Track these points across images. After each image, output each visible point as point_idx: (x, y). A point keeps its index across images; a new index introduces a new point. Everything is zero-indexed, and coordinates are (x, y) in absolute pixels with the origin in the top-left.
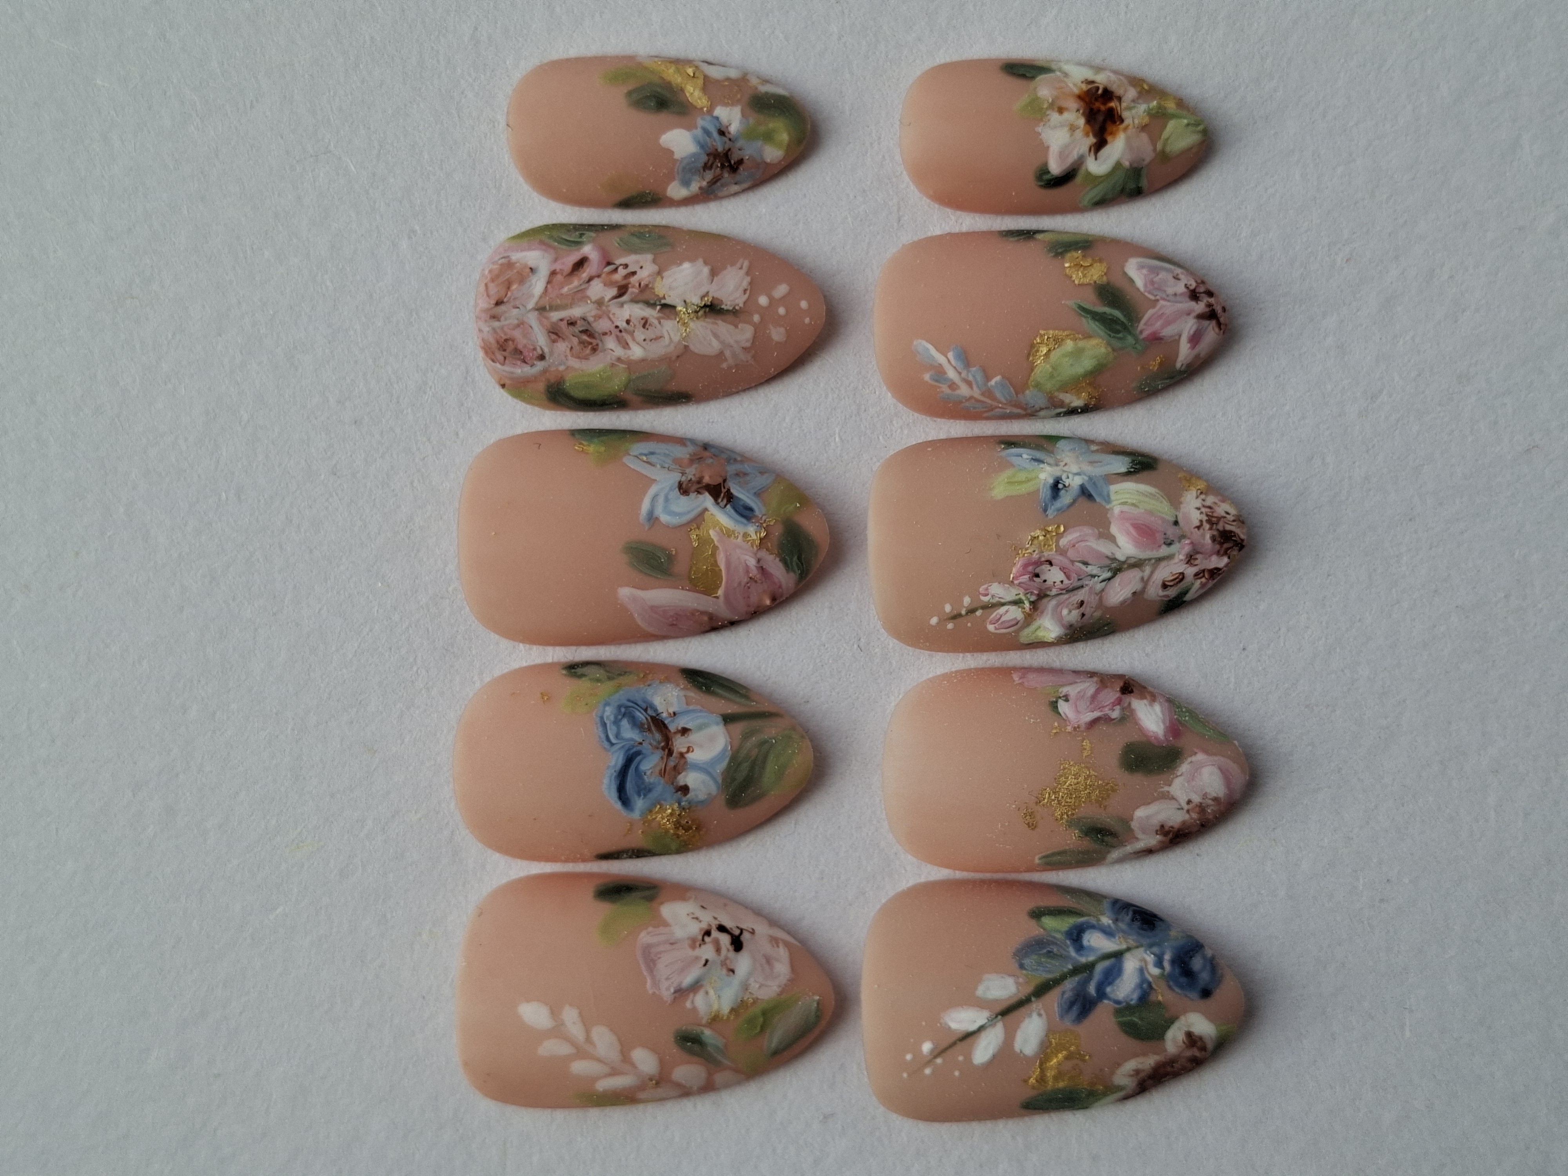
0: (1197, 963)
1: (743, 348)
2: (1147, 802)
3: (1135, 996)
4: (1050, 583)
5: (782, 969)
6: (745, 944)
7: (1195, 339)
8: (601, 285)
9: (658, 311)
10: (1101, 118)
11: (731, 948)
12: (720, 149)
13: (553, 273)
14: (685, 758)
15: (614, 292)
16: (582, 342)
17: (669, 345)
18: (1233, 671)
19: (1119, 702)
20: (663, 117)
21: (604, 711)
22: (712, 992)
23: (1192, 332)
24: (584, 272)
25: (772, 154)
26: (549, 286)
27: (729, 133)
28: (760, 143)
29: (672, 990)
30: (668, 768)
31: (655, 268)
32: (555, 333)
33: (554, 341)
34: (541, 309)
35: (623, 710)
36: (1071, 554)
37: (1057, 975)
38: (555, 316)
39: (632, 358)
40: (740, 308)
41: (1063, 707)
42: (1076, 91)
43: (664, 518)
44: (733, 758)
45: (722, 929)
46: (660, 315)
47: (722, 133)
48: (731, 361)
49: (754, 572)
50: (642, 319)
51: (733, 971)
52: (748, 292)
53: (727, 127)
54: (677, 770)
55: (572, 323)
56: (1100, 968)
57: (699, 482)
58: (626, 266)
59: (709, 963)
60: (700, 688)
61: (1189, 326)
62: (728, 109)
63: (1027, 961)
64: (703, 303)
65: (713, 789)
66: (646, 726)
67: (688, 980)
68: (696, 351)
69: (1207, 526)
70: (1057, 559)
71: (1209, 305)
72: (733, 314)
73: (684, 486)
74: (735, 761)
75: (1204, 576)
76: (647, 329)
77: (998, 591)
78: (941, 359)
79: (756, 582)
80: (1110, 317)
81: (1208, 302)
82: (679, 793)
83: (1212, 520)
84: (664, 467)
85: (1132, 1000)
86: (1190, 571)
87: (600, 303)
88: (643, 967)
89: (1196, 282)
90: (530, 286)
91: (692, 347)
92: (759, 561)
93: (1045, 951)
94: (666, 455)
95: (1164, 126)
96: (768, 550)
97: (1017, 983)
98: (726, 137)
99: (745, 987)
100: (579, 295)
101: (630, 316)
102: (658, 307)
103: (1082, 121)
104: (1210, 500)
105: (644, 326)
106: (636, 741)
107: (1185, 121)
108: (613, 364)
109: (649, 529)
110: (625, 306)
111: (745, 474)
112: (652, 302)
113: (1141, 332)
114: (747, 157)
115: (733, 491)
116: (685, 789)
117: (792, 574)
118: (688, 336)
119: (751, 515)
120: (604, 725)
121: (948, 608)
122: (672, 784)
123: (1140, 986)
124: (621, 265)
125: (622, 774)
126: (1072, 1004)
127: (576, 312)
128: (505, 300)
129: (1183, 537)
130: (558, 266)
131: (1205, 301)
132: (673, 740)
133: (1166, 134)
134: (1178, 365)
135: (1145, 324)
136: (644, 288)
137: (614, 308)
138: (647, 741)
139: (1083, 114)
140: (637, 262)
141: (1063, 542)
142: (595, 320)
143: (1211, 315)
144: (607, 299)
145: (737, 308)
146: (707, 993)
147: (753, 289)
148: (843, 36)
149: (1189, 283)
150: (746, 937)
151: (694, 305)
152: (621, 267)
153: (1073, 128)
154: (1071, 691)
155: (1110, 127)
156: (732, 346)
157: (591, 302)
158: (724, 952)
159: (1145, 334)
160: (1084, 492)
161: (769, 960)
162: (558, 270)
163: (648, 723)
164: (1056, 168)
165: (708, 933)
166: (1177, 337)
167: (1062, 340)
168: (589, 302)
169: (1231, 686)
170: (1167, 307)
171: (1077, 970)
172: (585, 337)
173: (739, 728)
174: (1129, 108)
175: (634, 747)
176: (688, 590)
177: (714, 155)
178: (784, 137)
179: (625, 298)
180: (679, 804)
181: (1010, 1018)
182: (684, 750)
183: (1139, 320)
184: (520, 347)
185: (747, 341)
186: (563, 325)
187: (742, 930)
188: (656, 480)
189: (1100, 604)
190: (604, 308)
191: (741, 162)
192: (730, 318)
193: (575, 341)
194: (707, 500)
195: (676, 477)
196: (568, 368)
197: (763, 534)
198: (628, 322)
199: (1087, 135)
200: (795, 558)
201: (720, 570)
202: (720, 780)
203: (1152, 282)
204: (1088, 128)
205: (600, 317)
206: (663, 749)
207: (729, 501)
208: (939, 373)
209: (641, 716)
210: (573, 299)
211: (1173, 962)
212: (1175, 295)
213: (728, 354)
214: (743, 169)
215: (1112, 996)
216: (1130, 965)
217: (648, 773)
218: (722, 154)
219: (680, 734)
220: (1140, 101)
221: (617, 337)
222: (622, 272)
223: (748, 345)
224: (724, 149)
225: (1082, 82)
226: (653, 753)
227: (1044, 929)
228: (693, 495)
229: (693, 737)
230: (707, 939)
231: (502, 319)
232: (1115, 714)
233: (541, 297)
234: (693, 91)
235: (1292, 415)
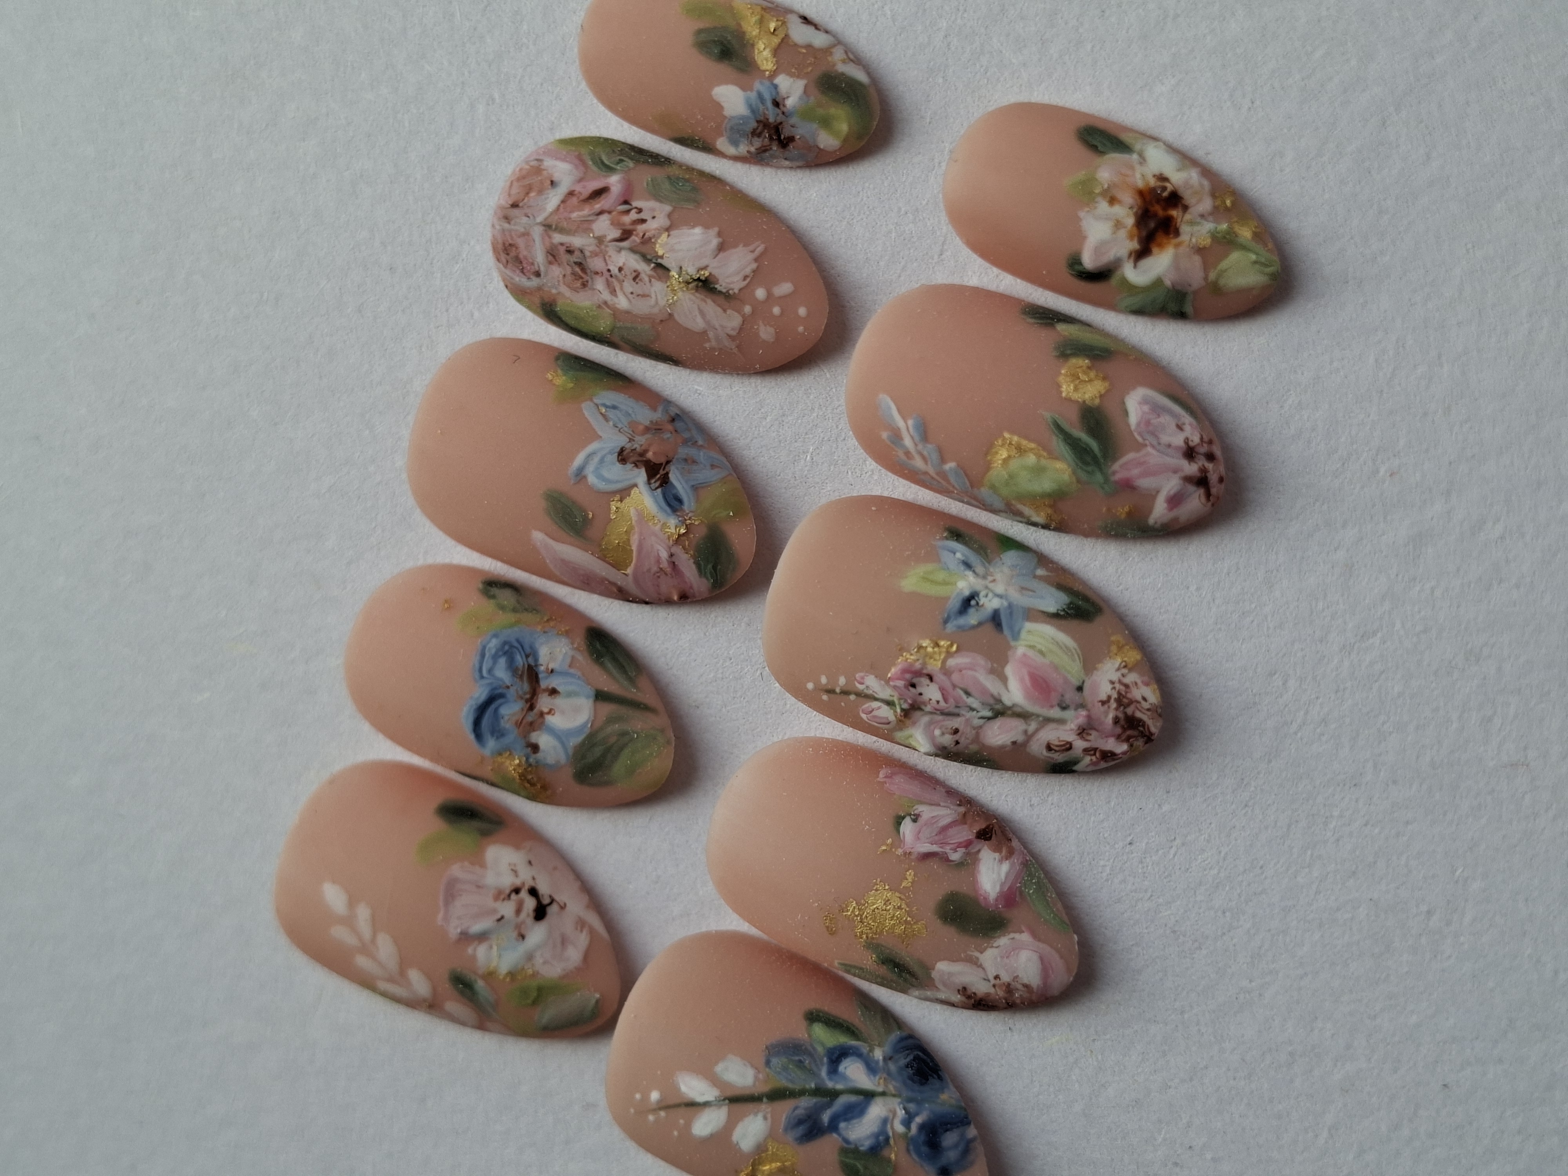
0: (949, 1139)
1: (728, 335)
2: (953, 959)
3: (866, 1145)
4: (925, 697)
5: (574, 955)
6: (548, 917)
7: (1175, 501)
8: (608, 222)
9: (652, 269)
10: (1152, 225)
11: (532, 914)
12: (771, 120)
13: (571, 194)
14: (544, 718)
15: (617, 234)
16: (574, 274)
17: (654, 307)
18: (1111, 861)
19: (968, 844)
20: (723, 68)
21: (488, 642)
22: (495, 948)
23: (1172, 493)
24: (599, 203)
25: (827, 141)
26: (562, 205)
27: (784, 106)
28: (815, 126)
29: (459, 930)
30: (524, 722)
31: (667, 223)
32: (552, 255)
33: (550, 263)
34: (548, 226)
35: (507, 648)
36: (955, 677)
37: (797, 1087)
38: (558, 238)
39: (618, 306)
40: (735, 293)
41: (907, 827)
42: (1140, 184)
43: (592, 479)
44: (591, 736)
45: (533, 892)
46: (652, 273)
47: (776, 104)
48: (714, 343)
49: (665, 565)
50: (635, 271)
51: (523, 937)
52: (748, 280)
53: (784, 99)
54: (533, 726)
55: (570, 252)
56: (843, 1100)
57: (642, 454)
58: (640, 211)
59: (503, 920)
60: (591, 655)
61: (1170, 485)
62: (792, 80)
63: (775, 1061)
64: (698, 276)
65: (563, 758)
66: (520, 673)
67: (477, 928)
68: (680, 322)
69: (1114, 705)
70: (939, 677)
71: (1203, 470)
72: (727, 298)
73: (625, 453)
74: (591, 740)
75: (1095, 754)
76: (637, 283)
77: (872, 684)
78: (901, 423)
79: (666, 574)
80: (1084, 446)
81: (1203, 465)
82: (530, 749)
83: (1122, 701)
84: (617, 427)
85: (862, 1145)
86: (1079, 745)
87: (600, 240)
88: (441, 898)
89: (1202, 439)
90: (546, 199)
91: (676, 316)
92: (672, 555)
93: (797, 1058)
94: (628, 414)
95: (1226, 255)
96: (684, 548)
97: (756, 1078)
98: (779, 109)
99: (530, 957)
100: (584, 226)
101: (624, 264)
102: (653, 265)
103: (1130, 221)
104: (1132, 678)
105: (634, 279)
106: (504, 683)
107: (1253, 257)
108: (599, 305)
109: (575, 484)
110: (623, 253)
111: (694, 462)
112: (649, 257)
113: (1114, 473)
114: (798, 137)
115: (672, 477)
116: (535, 748)
117: (704, 580)
118: (674, 303)
119: (678, 507)
120: (483, 656)
121: (824, 680)
122: (525, 737)
123: (877, 1136)
124: (636, 208)
125: (482, 710)
126: (800, 1122)
127: (577, 241)
128: (521, 205)
129: (1082, 706)
130: (578, 188)
131: (1200, 464)
132: (540, 695)
133: (1224, 264)
134: (1151, 521)
135: (1121, 467)
136: (647, 241)
137: (611, 250)
138: (515, 688)
139: (1136, 214)
140: (653, 210)
141: (951, 662)
142: (591, 257)
143: (1202, 481)
144: (609, 238)
145: (731, 292)
146: (491, 947)
147: (755, 277)
148: (950, 35)
149: (1191, 438)
150: (553, 910)
151: (688, 274)
152: (634, 211)
153: (1118, 225)
154: (926, 812)
155: (1160, 237)
156: (716, 329)
157: (593, 237)
158: (523, 915)
159: (1117, 477)
160: (995, 619)
161: (564, 941)
162: (576, 192)
163: (523, 672)
164: (1089, 261)
165: (517, 891)
166: (1154, 493)
167: (1025, 451)
168: (591, 235)
169: (1104, 874)
170: (1153, 457)
171: (819, 1091)
172: (577, 269)
173: (607, 709)
174: (1192, 223)
175: (500, 687)
176: (597, 557)
177: (764, 124)
178: (844, 127)
179: (625, 244)
180: (527, 759)
181: (738, 1107)
182: (546, 710)
183: (1115, 459)
184: (521, 256)
185: (733, 329)
186: (562, 249)
187: (553, 901)
188: (601, 437)
189: (977, 739)
190: (603, 247)
191: (791, 139)
192: (721, 300)
193: (569, 270)
194: (641, 476)
195: (621, 441)
196: (559, 293)
197: (683, 531)
198: (620, 269)
199: (1131, 238)
200: (710, 566)
201: (632, 550)
202: (571, 752)
203: (1148, 423)
204: (1135, 231)
205: (596, 255)
206: (527, 701)
207: (661, 486)
208: (897, 436)
209: (520, 660)
210: (578, 227)
211: (922, 1127)
212: (1169, 446)
213: (711, 334)
214: (793, 147)
215: (844, 1133)
216: (876, 1111)
217: (506, 718)
218: (772, 126)
219: (547, 693)
220: (1211, 218)
221: (607, 280)
222: (633, 215)
223: (734, 333)
224: (775, 121)
225: (1154, 176)
226: (515, 701)
227: (810, 1036)
228: (629, 466)
229: (558, 702)
230: (513, 896)
231: (513, 222)
232: (955, 857)
233: (551, 214)
234: (764, 49)
235: (1269, 619)
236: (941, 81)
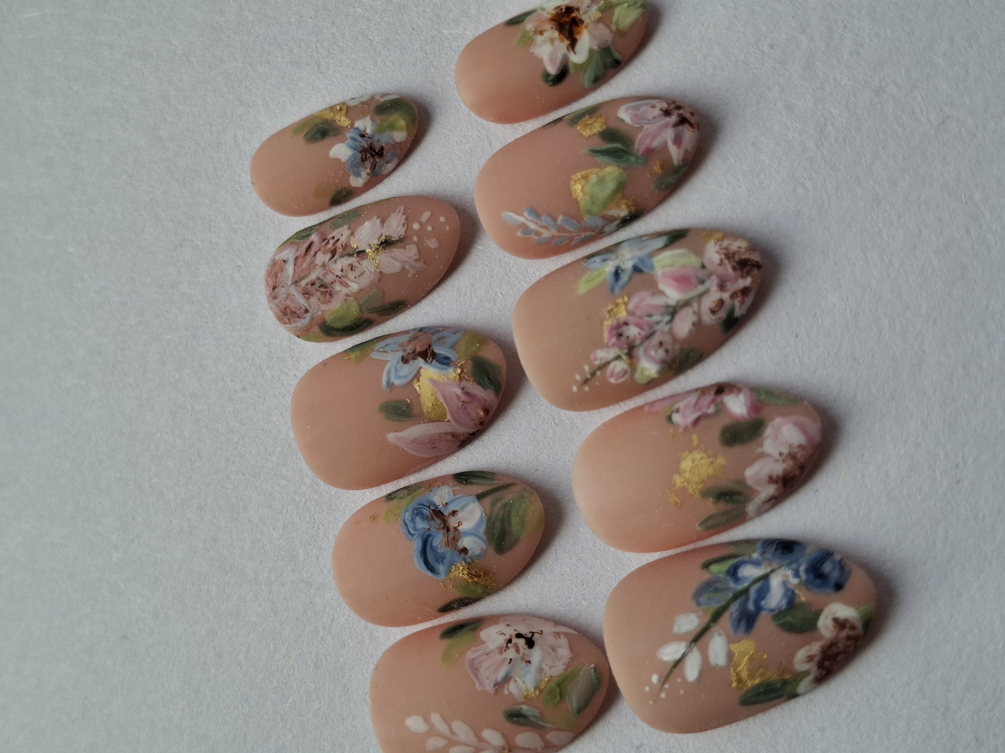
0: (827, 567)
1: (415, 260)
2: (750, 462)
3: (784, 604)
4: (632, 337)
5: (564, 652)
6: (536, 643)
7: (678, 140)
8: (322, 255)
9: (356, 257)
10: (567, 27)
11: (526, 647)
12: (366, 146)
13: (296, 258)
14: (458, 530)
15: (329, 256)
16: (322, 293)
17: (370, 275)
18: (795, 354)
19: (713, 401)
20: (327, 141)
21: (405, 516)
22: (518, 679)
23: (673, 137)
24: (311, 251)
25: (399, 136)
26: (296, 267)
27: (367, 134)
28: (388, 133)
29: (492, 685)
30: (449, 540)
31: (350, 232)
32: (306, 294)
33: (308, 299)
34: (295, 282)
35: (416, 511)
36: (638, 313)
37: (723, 603)
38: (303, 283)
39: (354, 291)
40: (403, 236)
41: (676, 418)
42: (549, 16)
43: (397, 382)
44: (489, 520)
45: (519, 636)
46: (358, 259)
47: (362, 136)
48: (412, 271)
49: (463, 397)
50: (349, 265)
51: (529, 662)
52: (406, 225)
53: (365, 131)
54: (455, 539)
55: (313, 284)
56: (753, 591)
57: (414, 352)
58: (333, 237)
59: (512, 661)
60: (462, 483)
61: (669, 135)
62: (362, 120)
63: (702, 599)
64: (380, 242)
65: (484, 546)
66: (430, 517)
67: (500, 676)
68: (388, 273)
69: (726, 262)
70: (631, 319)
71: (680, 115)
72: (401, 241)
73: (405, 358)
74: (490, 522)
75: (737, 296)
76: (354, 270)
77: (602, 355)
78: (521, 219)
79: (468, 403)
80: (613, 150)
81: (678, 113)
82: (462, 553)
83: (729, 256)
84: (393, 351)
85: (782, 606)
86: (726, 296)
87: (324, 266)
88: (471, 675)
89: (668, 104)
90: (286, 272)
91: (384, 271)
92: (463, 389)
93: (712, 588)
94: (395, 343)
95: (613, 14)
96: (466, 380)
97: (699, 617)
98: (366, 137)
99: (540, 670)
100: (312, 266)
101: (342, 266)
102: (355, 255)
103: (556, 34)
104: (726, 243)
105: (352, 270)
106: (426, 529)
107: (626, 5)
108: (345, 299)
109: (390, 392)
110: (338, 262)
111: (443, 338)
112: (351, 253)
113: (638, 151)
114: (384, 144)
115: (436, 351)
116: (465, 550)
117: (489, 390)
118: (378, 265)
119: (449, 362)
120: (406, 524)
121: (578, 377)
122: (455, 549)
123: (785, 594)
124: (331, 238)
125: (424, 552)
126: (739, 620)
127: (313, 276)
128: (277, 285)
129: (710, 275)
130: (298, 254)
131: (676, 114)
132: (448, 521)
133: (615, 18)
134: (675, 162)
135: (639, 145)
136: (346, 246)
137: (332, 266)
138: (433, 527)
139: (556, 29)
140: (339, 232)
141: (631, 306)
142: (324, 277)
143: (683, 121)
144: (327, 261)
145: (401, 237)
146: (516, 681)
147: (408, 223)
149: (662, 107)
150: (536, 637)
151: (375, 245)
152: (331, 240)
153: (552, 41)
154: (681, 405)
155: (575, 29)
156: (408, 262)
157: (319, 267)
158: (522, 651)
159: (641, 151)
160: (637, 270)
161: (553, 649)
162: (298, 256)
163: (432, 516)
164: (552, 70)
165: (510, 641)
166: (665, 145)
167: (588, 176)
168: (318, 267)
169: (797, 364)
170: (650, 128)
171: (737, 596)
172: (323, 289)
173: (487, 501)
174: (586, 13)
175: (425, 532)
176: (428, 422)
177: (364, 151)
178: (402, 123)
179: (336, 257)
180: (465, 561)
181: (701, 641)
182: (456, 525)
183: (633, 143)
184: (293, 309)
185: (415, 255)
186: (309, 286)
187: (533, 633)
188: (388, 361)
189: (675, 340)
190: (327, 268)
191: (382, 148)
192: (399, 245)
193: (319, 293)
194: (420, 361)
195: (400, 354)
196: (323, 312)
197: (459, 371)
198: (342, 270)
199: (562, 41)
200: (486, 379)
201: (441, 403)
202: (484, 537)
203: (636, 116)
204: (562, 36)
205: (326, 274)
206: (443, 528)
207: (433, 358)
208: (525, 228)
209: (426, 512)
210: (310, 269)
211: (807, 571)
212: (654, 118)
213: (407, 267)
214: (386, 153)
215: (767, 607)
216: (775, 582)
217: (439, 547)
218: (368, 149)
219: (451, 516)
220: (593, 5)
221: (340, 282)
222: (331, 242)
223: (417, 257)
224: (368, 145)
225: (553, 10)
226: (438, 533)
227: (711, 574)
228: (411, 362)
229: (460, 515)
230: (510, 645)
231: (278, 296)
232: (711, 410)
233: (293, 275)
234: (341, 118)
235: (772, 165)
236: (434, 70)
